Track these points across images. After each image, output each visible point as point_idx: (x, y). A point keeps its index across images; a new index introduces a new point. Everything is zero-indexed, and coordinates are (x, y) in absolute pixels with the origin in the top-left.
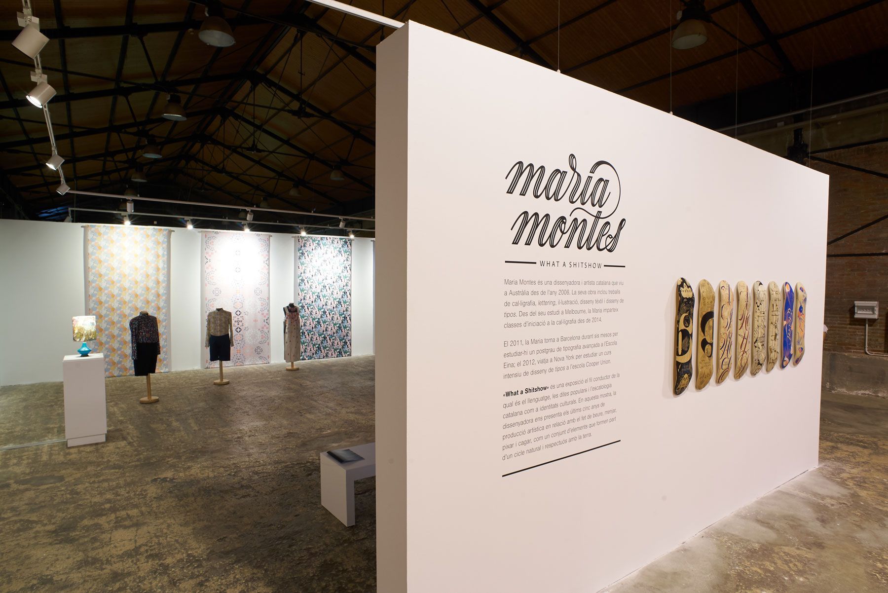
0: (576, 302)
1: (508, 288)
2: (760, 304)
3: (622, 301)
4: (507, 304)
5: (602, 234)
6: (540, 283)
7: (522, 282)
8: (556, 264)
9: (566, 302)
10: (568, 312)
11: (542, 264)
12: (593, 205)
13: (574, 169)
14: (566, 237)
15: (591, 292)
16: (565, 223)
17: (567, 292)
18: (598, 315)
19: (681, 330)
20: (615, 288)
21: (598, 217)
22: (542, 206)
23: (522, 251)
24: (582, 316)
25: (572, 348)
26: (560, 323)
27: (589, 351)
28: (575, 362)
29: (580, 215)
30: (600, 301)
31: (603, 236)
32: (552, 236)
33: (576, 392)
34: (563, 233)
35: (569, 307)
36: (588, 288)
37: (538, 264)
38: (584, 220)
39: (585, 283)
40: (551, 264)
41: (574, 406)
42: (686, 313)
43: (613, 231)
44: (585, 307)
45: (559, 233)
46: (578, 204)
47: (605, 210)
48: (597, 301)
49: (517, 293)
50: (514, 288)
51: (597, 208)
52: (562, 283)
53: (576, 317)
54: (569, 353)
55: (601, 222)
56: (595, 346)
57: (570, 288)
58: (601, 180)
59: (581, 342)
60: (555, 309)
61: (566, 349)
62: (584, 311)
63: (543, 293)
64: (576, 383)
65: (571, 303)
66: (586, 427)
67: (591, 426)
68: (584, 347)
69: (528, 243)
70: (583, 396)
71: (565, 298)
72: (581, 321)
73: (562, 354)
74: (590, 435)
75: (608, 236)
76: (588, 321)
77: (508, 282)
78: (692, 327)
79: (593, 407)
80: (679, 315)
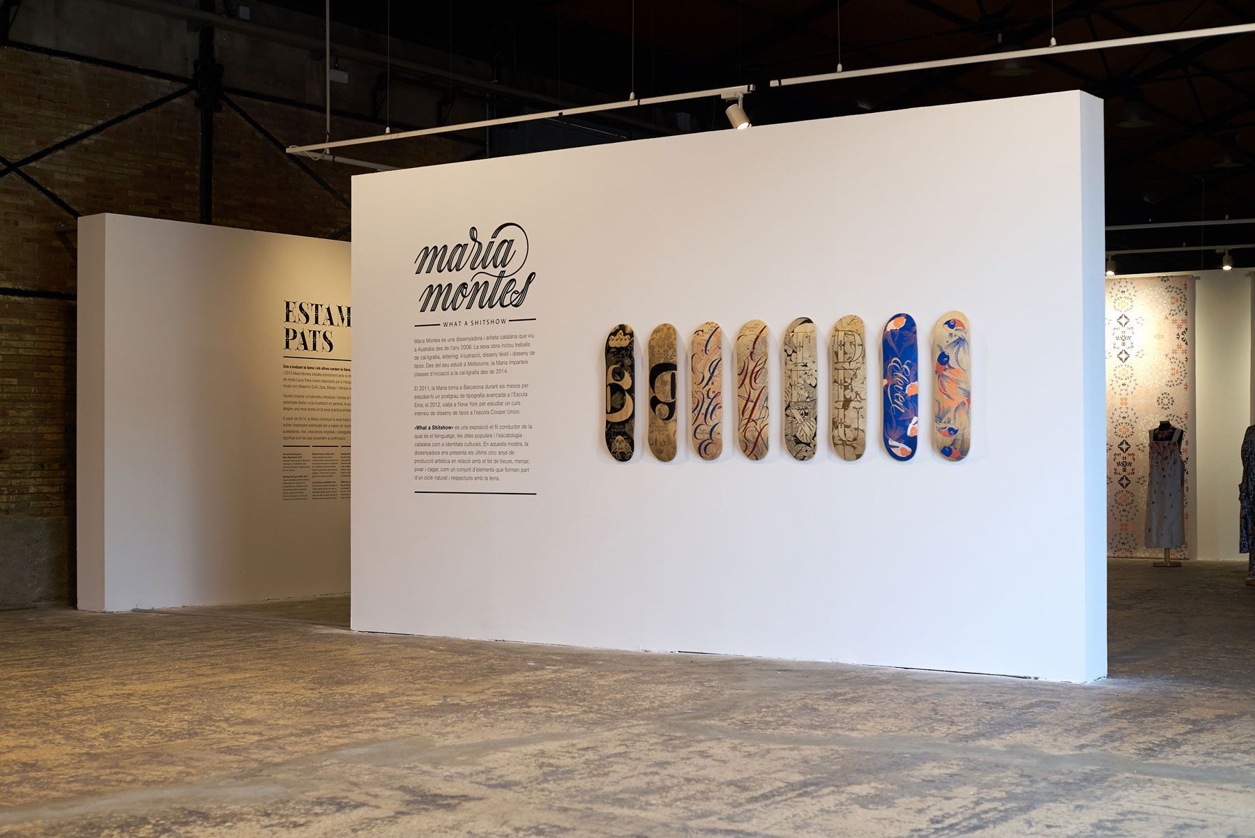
0: (478, 356)
1: (418, 346)
2: (794, 352)
3: (533, 353)
4: (417, 358)
5: (505, 292)
6: (444, 340)
7: (428, 341)
8: (458, 324)
9: (469, 356)
10: (470, 364)
11: (445, 325)
12: (495, 267)
13: (475, 240)
14: (467, 300)
15: (494, 346)
16: (466, 288)
17: (470, 347)
18: (503, 367)
19: (610, 385)
20: (524, 341)
21: (501, 277)
22: (445, 278)
23: (428, 316)
24: (485, 368)
25: (475, 396)
26: (463, 373)
27: (494, 400)
28: (478, 408)
29: (481, 279)
30: (506, 354)
31: (507, 293)
32: (454, 301)
33: (481, 436)
34: (464, 297)
35: (472, 360)
36: (490, 342)
37: (442, 325)
38: (486, 283)
39: (488, 338)
40: (454, 324)
41: (478, 448)
42: (616, 364)
43: (519, 287)
44: (489, 360)
45: (460, 297)
46: (480, 269)
47: (509, 270)
48: (501, 354)
49: (425, 349)
50: (422, 346)
51: (500, 269)
52: (464, 339)
53: (479, 368)
54: (472, 400)
55: (505, 281)
56: (500, 395)
57: (472, 343)
58: (505, 241)
59: (485, 391)
60: (458, 361)
61: (469, 396)
62: (487, 364)
63: (447, 348)
64: (480, 428)
65: (473, 356)
66: (492, 470)
67: (498, 470)
68: (488, 396)
69: (433, 310)
70: (488, 440)
71: (467, 352)
72: (483, 372)
73: (465, 400)
74: (498, 479)
75: (514, 292)
76: (492, 372)
77: (417, 341)
78: (631, 381)
79: (500, 453)
80: (608, 367)
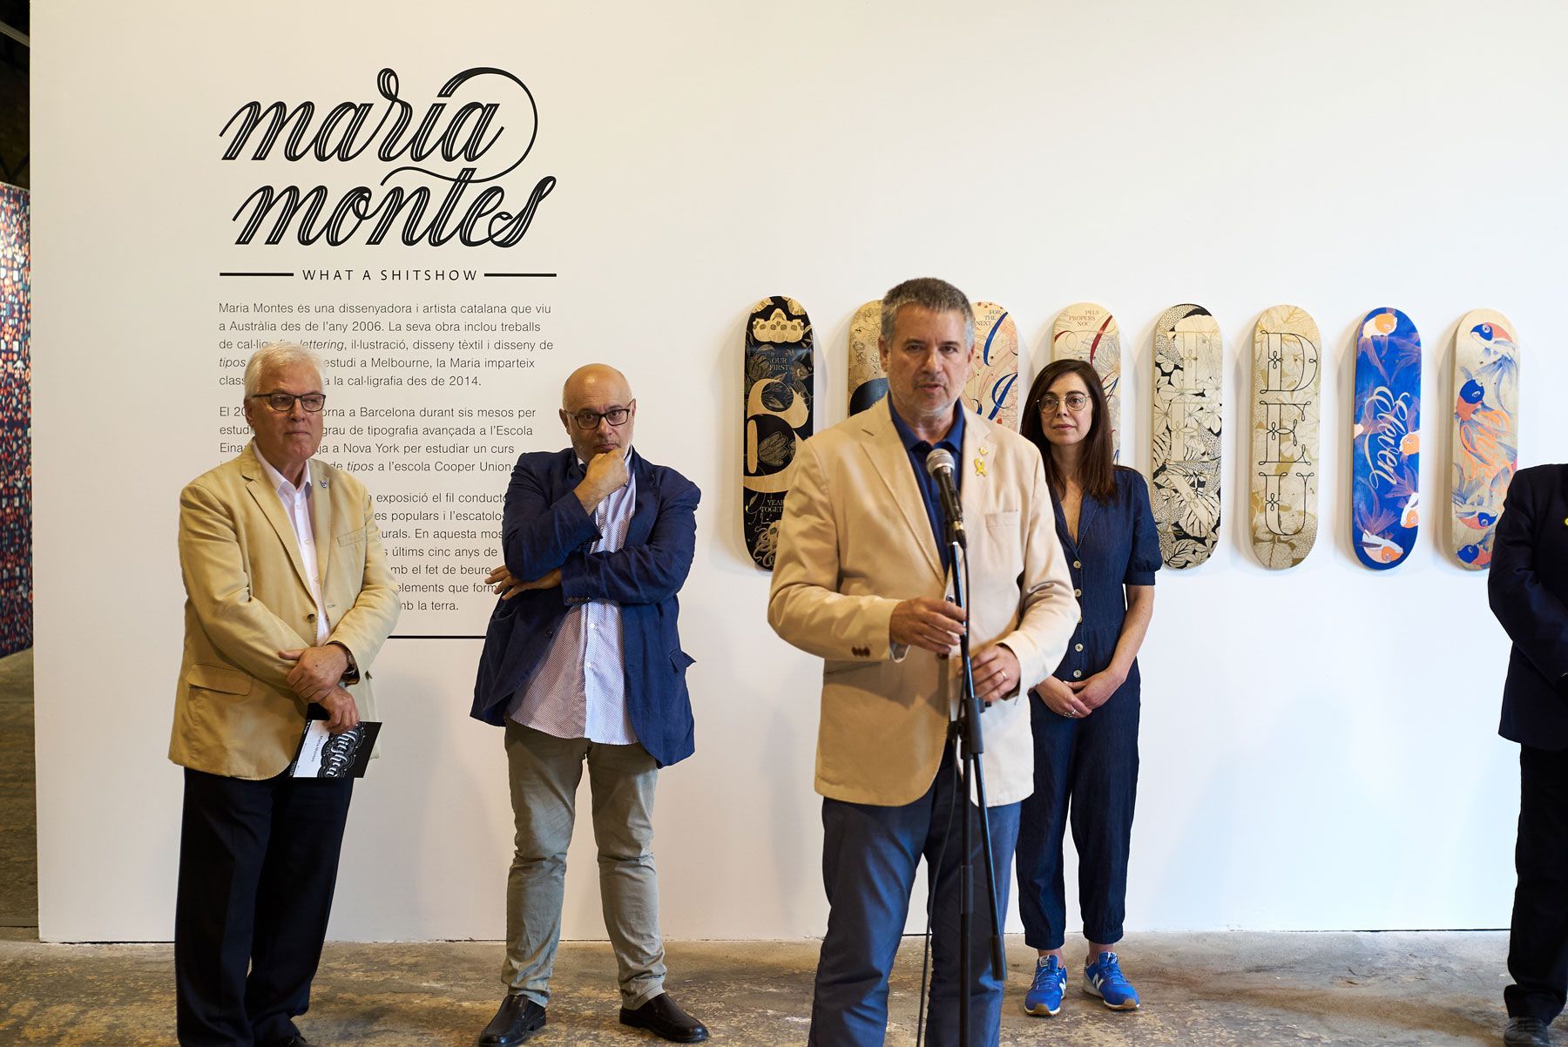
0: (401, 345)
1: (228, 318)
2: (1176, 367)
3: (547, 346)
4: (226, 345)
5: (476, 211)
6: (304, 309)
7: (260, 308)
8: (344, 275)
9: (375, 345)
10: (379, 363)
11: (308, 275)
12: (448, 157)
13: (393, 98)
14: (369, 227)
15: (443, 327)
16: (368, 200)
17: (376, 326)
18: (469, 372)
19: (755, 418)
20: (523, 319)
21: (464, 179)
22: (307, 174)
23: (258, 254)
24: (418, 373)
25: (392, 432)
26: (359, 382)
27: (445, 440)
28: (400, 458)
29: (409, 182)
30: (477, 345)
31: (480, 215)
32: (332, 226)
33: (407, 517)
34: (362, 217)
35: (385, 355)
36: (434, 319)
37: (299, 275)
38: (423, 192)
39: (427, 309)
40: (332, 275)
41: (400, 542)
42: (772, 376)
43: (514, 203)
44: (431, 355)
45: (350, 219)
46: (406, 160)
47: (484, 167)
48: (462, 345)
49: (250, 327)
50: (241, 318)
51: (461, 163)
52: (363, 309)
53: (398, 372)
54: (386, 440)
55: (472, 192)
56: (459, 431)
57: (383, 319)
58: (473, 106)
59: (419, 422)
60: (344, 356)
61: (373, 431)
62: (425, 364)
63: (312, 327)
64: (406, 499)
65: (387, 346)
66: (439, 588)
67: (453, 589)
68: (426, 431)
69: (273, 240)
70: (430, 526)
71: (369, 336)
72: (413, 381)
73: (364, 440)
74: (453, 607)
75: (499, 215)
76: (438, 381)
77: (224, 308)
78: (807, 412)
79: (459, 553)
80: (749, 380)
